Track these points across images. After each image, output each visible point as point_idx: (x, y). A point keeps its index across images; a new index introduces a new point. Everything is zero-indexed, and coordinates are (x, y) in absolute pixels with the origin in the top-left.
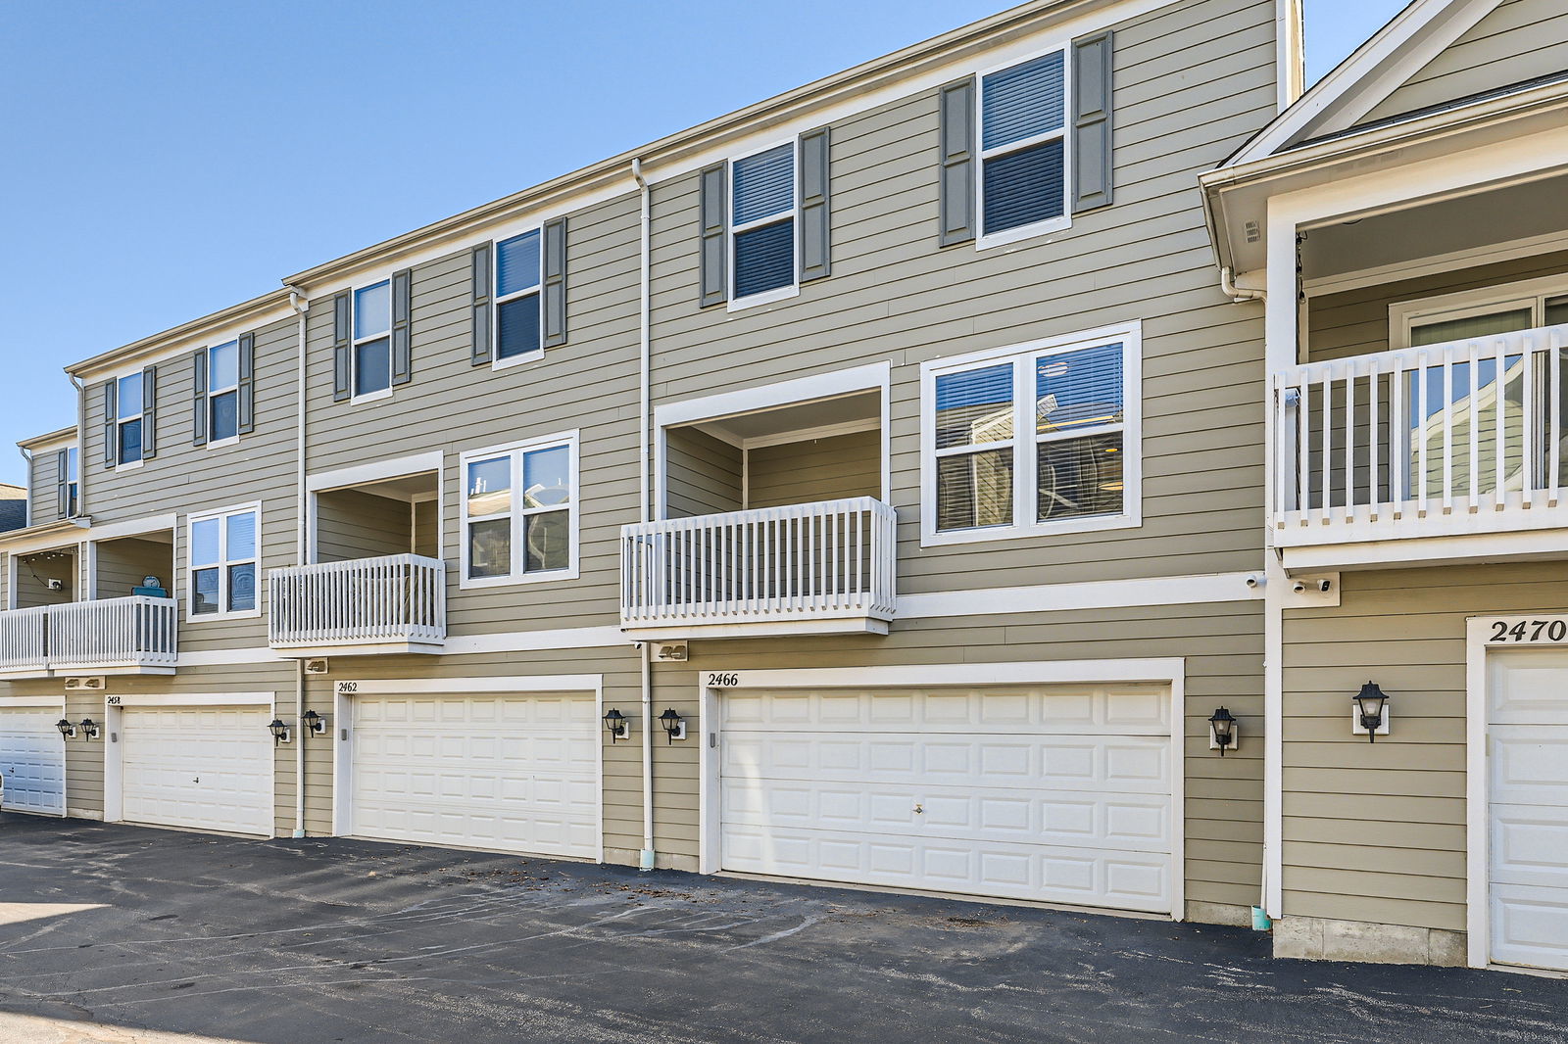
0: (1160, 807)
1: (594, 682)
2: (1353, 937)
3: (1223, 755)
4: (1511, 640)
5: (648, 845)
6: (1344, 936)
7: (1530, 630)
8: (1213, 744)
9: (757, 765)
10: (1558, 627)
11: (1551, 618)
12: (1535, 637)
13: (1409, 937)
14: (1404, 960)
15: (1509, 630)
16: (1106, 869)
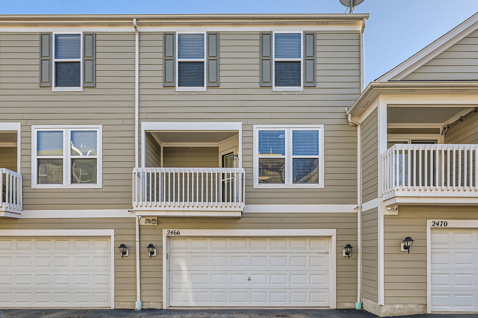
0: (326, 274)
1: (111, 232)
2: (401, 308)
3: (349, 258)
4: (436, 226)
5: (139, 299)
6: (399, 308)
7: (440, 223)
8: (344, 255)
9: (186, 265)
10: (446, 223)
11: (444, 221)
12: (441, 225)
13: (414, 307)
14: (413, 313)
15: (436, 223)
16: (310, 294)
